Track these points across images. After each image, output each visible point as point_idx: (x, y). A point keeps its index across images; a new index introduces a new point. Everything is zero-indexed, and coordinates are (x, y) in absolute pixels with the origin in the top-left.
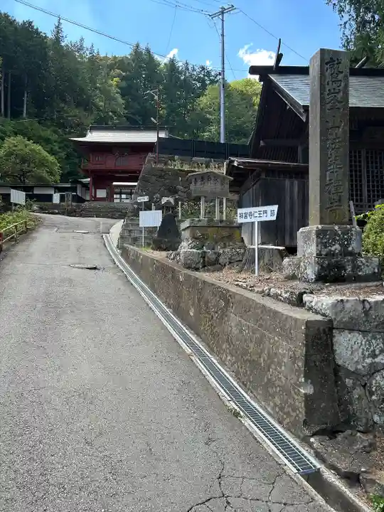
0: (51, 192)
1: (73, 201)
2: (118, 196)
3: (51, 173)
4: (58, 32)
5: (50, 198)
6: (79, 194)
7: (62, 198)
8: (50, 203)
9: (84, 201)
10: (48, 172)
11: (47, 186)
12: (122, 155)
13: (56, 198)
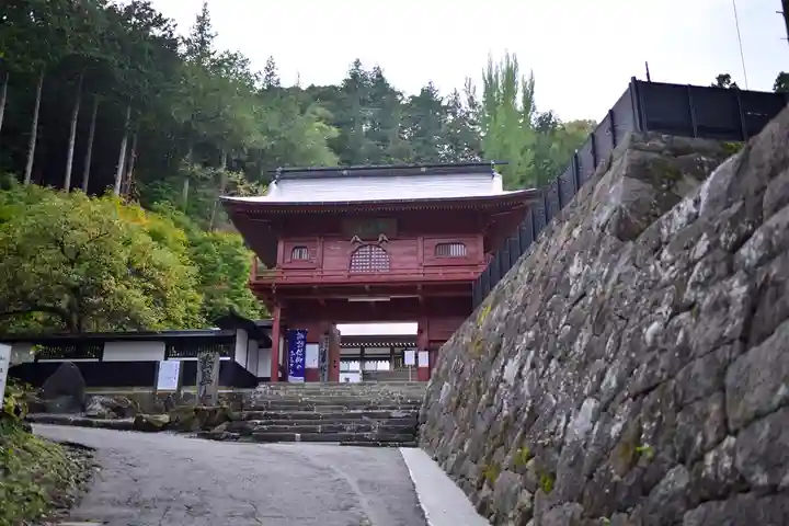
0: (154, 353)
1: (223, 381)
2: (355, 366)
3: (159, 297)
4: (201, 29)
5: (148, 372)
6: (240, 358)
7: (188, 375)
8: (147, 391)
9: (253, 381)
10: (146, 292)
11: (145, 337)
12: (371, 240)
13: (169, 376)
